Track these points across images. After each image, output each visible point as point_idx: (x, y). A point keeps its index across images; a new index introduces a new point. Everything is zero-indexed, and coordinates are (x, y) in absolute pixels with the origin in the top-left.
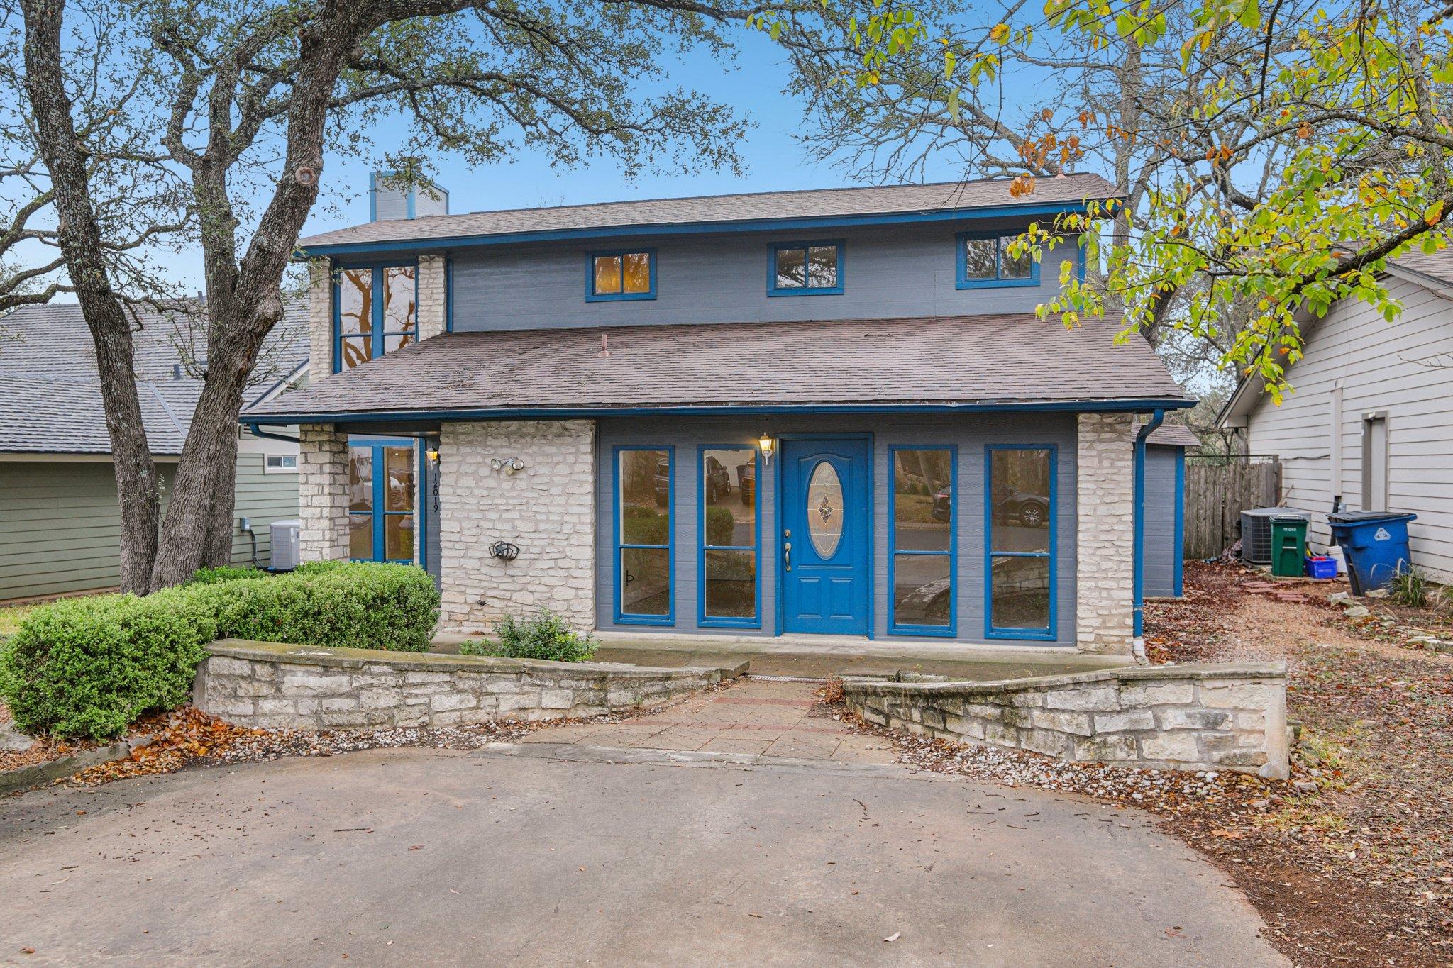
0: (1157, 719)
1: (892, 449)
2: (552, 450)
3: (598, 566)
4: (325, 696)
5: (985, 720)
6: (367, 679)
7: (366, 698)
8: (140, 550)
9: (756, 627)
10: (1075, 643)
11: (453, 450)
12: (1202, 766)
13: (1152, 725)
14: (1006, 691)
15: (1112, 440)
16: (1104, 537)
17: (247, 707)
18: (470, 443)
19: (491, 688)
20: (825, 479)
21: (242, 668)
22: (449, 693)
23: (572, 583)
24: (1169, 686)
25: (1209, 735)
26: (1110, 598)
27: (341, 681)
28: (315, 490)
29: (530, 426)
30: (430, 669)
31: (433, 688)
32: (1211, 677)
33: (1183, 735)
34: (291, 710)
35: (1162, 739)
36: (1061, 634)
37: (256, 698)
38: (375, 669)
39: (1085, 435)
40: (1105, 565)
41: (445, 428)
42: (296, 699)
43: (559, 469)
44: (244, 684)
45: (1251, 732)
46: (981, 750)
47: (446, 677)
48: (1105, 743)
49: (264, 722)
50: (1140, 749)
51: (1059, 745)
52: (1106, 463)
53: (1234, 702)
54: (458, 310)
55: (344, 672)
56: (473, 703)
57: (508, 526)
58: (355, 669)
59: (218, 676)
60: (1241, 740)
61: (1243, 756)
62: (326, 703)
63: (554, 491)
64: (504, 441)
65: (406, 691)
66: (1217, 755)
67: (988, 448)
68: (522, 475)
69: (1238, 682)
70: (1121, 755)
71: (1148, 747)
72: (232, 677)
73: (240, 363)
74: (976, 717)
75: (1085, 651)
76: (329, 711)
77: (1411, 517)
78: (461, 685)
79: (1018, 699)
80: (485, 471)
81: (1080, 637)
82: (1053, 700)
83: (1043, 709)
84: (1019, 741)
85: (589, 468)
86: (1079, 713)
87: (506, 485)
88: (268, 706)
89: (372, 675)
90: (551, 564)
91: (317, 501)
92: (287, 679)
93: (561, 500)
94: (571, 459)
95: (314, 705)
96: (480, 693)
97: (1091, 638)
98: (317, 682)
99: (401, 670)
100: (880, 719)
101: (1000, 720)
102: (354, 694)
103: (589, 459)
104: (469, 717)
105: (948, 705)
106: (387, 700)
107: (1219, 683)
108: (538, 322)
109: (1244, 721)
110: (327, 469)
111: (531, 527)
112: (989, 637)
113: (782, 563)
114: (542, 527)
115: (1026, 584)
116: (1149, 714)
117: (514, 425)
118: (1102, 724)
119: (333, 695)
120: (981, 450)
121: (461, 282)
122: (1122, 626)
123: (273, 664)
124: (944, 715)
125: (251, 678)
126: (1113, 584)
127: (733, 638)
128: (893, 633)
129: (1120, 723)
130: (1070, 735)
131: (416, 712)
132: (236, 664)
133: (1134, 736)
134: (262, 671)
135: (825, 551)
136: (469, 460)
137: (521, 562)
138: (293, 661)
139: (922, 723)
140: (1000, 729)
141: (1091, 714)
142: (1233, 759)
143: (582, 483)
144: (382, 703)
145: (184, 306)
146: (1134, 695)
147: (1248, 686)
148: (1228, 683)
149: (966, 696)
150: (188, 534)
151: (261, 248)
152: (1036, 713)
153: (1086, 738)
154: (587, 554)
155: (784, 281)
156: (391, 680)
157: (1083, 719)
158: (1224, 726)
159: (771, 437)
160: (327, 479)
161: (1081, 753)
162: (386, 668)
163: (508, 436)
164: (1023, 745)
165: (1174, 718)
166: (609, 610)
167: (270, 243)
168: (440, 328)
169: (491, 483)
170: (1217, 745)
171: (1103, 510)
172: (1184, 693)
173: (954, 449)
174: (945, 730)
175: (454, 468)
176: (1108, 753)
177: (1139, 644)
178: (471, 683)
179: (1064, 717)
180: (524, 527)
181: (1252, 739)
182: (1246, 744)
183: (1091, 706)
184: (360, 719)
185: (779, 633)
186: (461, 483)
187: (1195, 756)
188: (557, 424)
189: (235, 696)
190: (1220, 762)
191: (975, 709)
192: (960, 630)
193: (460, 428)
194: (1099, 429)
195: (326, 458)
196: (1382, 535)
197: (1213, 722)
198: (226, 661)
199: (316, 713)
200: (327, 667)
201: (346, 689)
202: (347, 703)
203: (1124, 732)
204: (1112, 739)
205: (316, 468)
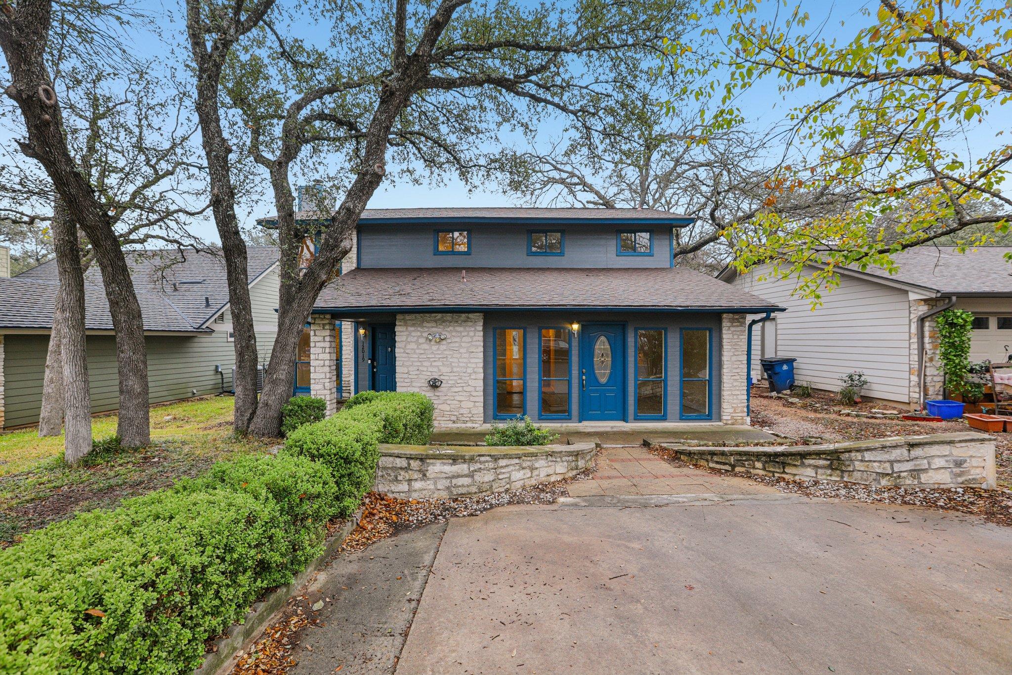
0: (929, 463)
1: (636, 330)
2: (461, 329)
3: (484, 391)
4: (454, 477)
5: (816, 467)
6: (478, 466)
7: (478, 477)
9: (569, 418)
10: (720, 420)
11: (404, 329)
12: (952, 485)
13: (927, 467)
14: (836, 452)
15: (737, 326)
16: (735, 371)
17: (404, 487)
18: (413, 325)
19: (537, 465)
20: (602, 345)
21: (401, 463)
22: (519, 470)
23: (472, 399)
24: (936, 447)
25: (957, 470)
26: (737, 399)
27: (462, 468)
28: (320, 350)
29: (448, 316)
30: (510, 457)
31: (512, 468)
32: (960, 441)
33: (943, 471)
34: (432, 487)
35: (931, 473)
36: (714, 416)
37: (410, 481)
38: (482, 459)
39: (725, 324)
40: (735, 384)
41: (399, 317)
42: (436, 480)
43: (464, 339)
44: (402, 473)
45: (977, 467)
46: (816, 483)
47: (517, 461)
48: (899, 477)
49: (415, 495)
50: (919, 478)
51: (871, 479)
52: (735, 337)
53: (971, 453)
54: (364, 257)
55: (465, 461)
56: (529, 475)
57: (435, 369)
58: (472, 459)
59: (385, 468)
60: (972, 472)
61: (973, 479)
62: (454, 481)
63: (462, 350)
64: (434, 324)
65: (498, 471)
66: (960, 480)
67: (681, 329)
68: (444, 342)
69: (973, 444)
70: (908, 482)
71: (924, 477)
72: (394, 469)
73: (324, 277)
74: (810, 466)
75: (726, 424)
76: (456, 486)
77: (795, 360)
78: (524, 465)
79: (843, 457)
80: (422, 340)
81: (724, 418)
82: (868, 456)
83: (862, 461)
84: (842, 477)
85: (481, 339)
86: (885, 462)
87: (434, 348)
88: (417, 485)
89: (481, 463)
90: (460, 389)
91: (321, 356)
92: (430, 468)
93: (467, 355)
94: (472, 334)
95: (447, 483)
96: (532, 469)
97: (729, 418)
98: (449, 469)
99: (495, 458)
101: (830, 467)
102: (471, 475)
103: (481, 334)
104: (528, 483)
105: (789, 460)
106: (489, 477)
107: (963, 444)
108: (408, 264)
109: (975, 462)
110: (328, 339)
111: (449, 370)
112: (682, 419)
113: (582, 385)
114: (455, 370)
116: (925, 461)
117: (439, 316)
118: (897, 467)
119: (459, 476)
120: (678, 330)
121: (364, 243)
122: (743, 412)
123: (421, 460)
124: (784, 465)
125: (407, 469)
126: (738, 393)
127: (559, 425)
128: (637, 419)
129: (909, 466)
130: (877, 473)
131: (503, 483)
132: (398, 460)
133: (916, 473)
134: (415, 464)
135: (604, 380)
136: (413, 334)
137: (444, 388)
138: (435, 457)
139: (764, 469)
140: (829, 472)
141: (891, 462)
142: (969, 481)
143: (477, 347)
144: (486, 479)
146: (917, 452)
147: (978, 445)
148: (968, 444)
149: (803, 456)
150: (283, 377)
151: (348, 210)
152: (857, 463)
153: (888, 474)
154: (481, 383)
155: (534, 249)
156: (491, 465)
157: (888, 465)
158: (965, 465)
159: (578, 322)
160: (327, 345)
161: (884, 482)
162: (488, 458)
163: (436, 321)
164: (845, 479)
165: (938, 463)
166: (491, 412)
167: (355, 206)
168: (354, 266)
169: (426, 346)
170: (960, 475)
171: (734, 358)
172: (945, 450)
173: (666, 330)
174: (784, 472)
175: (404, 338)
176: (902, 481)
177: (748, 419)
178: (529, 463)
179: (875, 464)
180: (444, 370)
181: (978, 471)
182: (975, 473)
183: (892, 458)
184: (474, 489)
185: (580, 422)
186: (408, 347)
187: (949, 480)
188: (463, 315)
189: (396, 480)
190: (962, 483)
191: (807, 462)
192: (668, 417)
193: (408, 317)
194: (732, 321)
195: (327, 333)
196: (785, 367)
197: (959, 464)
198: (391, 459)
199: (448, 488)
200: (455, 459)
201: (466, 472)
202: (466, 481)
203: (910, 471)
204: (903, 474)
205: (321, 339)
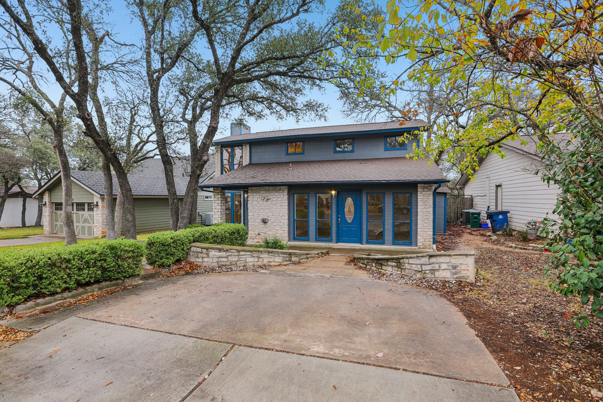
0: (439, 266)
1: (367, 194)
2: (277, 194)
3: (289, 225)
4: (220, 257)
5: (392, 266)
6: (230, 253)
7: (230, 258)
8: (175, 220)
9: (331, 241)
10: (417, 246)
11: (251, 194)
12: (451, 279)
13: (438, 268)
14: (398, 259)
15: (427, 191)
16: (425, 217)
17: (200, 260)
18: (256, 192)
19: (262, 256)
20: (349, 201)
21: (199, 250)
22: (251, 257)
23: (282, 229)
24: (443, 258)
25: (454, 271)
26: (427, 234)
27: (223, 254)
28: (217, 205)
29: (271, 188)
30: (246, 251)
31: (247, 256)
32: (454, 255)
33: (446, 271)
34: (211, 261)
35: (441, 272)
36: (413, 243)
37: (203, 258)
38: (232, 251)
39: (420, 190)
40: (425, 225)
41: (249, 188)
42: (213, 258)
43: (279, 199)
44: (200, 254)
45: (465, 270)
46: (391, 274)
47: (250, 253)
48: (425, 273)
49: (205, 264)
50: (435, 274)
51: (413, 273)
52: (425, 197)
53: (461, 262)
54: (253, 158)
55: (224, 251)
56: (257, 260)
57: (265, 214)
58: (227, 251)
59: (193, 252)
60: (462, 272)
61: (463, 276)
62: (220, 259)
63: (278, 205)
64: (264, 192)
65: (240, 257)
66: (455, 276)
67: (393, 193)
68: (269, 201)
69: (462, 257)
70: (429, 276)
71: (437, 274)
72: (197, 252)
73: (198, 172)
74: (390, 265)
75: (420, 248)
76: (220, 261)
77: (509, 212)
78: (254, 255)
79: (402, 261)
80: (260, 200)
81: (418, 244)
82: (411, 261)
83: (408, 263)
84: (402, 272)
85: (287, 199)
86: (418, 265)
87: (265, 203)
88: (206, 260)
89: (231, 252)
90: (277, 224)
91: (217, 207)
92: (210, 253)
93: (280, 207)
94: (282, 196)
95: (217, 260)
96: (258, 258)
97: (421, 244)
98: (218, 254)
99: (239, 251)
100: (364, 266)
101: (396, 266)
102: (227, 257)
103: (287, 196)
104: (256, 264)
105: (383, 262)
106: (235, 259)
107: (456, 257)
108: (273, 160)
109: (463, 267)
110: (220, 199)
111: (272, 214)
112: (394, 244)
113: (338, 224)
114: (274, 214)
115: (403, 230)
116: (437, 265)
117: (267, 188)
118: (424, 268)
119: (222, 257)
120: (391, 194)
121: (253, 150)
122: (430, 241)
123: (207, 249)
124: (381, 265)
125: (201, 252)
126: (427, 230)
127: (325, 244)
128: (368, 243)
129: (429, 267)
130: (415, 271)
131: (242, 262)
132: (198, 249)
133: (433, 271)
134: (204, 251)
135: (350, 221)
136: (256, 197)
137: (269, 223)
138: (212, 248)
139: (375, 267)
140: (397, 269)
141: (421, 265)
142: (460, 277)
143: (285, 203)
144: (234, 260)
145: (185, 158)
146: (433, 260)
147: (464, 257)
148: (459, 257)
149: (388, 260)
150: (186, 216)
151: (204, 143)
152: (406, 265)
153: (420, 271)
154: (286, 222)
155: (338, 149)
156: (236, 254)
157: (419, 266)
158: (457, 269)
159: (335, 190)
160: (220, 202)
161: (419, 275)
162: (235, 251)
163: (265, 190)
164: (403, 273)
165: (444, 266)
166: (292, 236)
167: (206, 141)
168: (248, 162)
169: (261, 203)
170: (456, 273)
171: (424, 210)
172: (447, 259)
173: (384, 193)
174: (382, 269)
175: (252, 199)
176: (426, 276)
177: (434, 246)
178: (256, 255)
179: (414, 266)
180: (270, 214)
181: (465, 272)
182: (464, 273)
183: (421, 263)
184: (228, 263)
185: (337, 243)
186: (254, 203)
187: (450, 276)
188: (278, 187)
189: (197, 257)
190: (456, 278)
191: (390, 263)
192: (386, 242)
193: (253, 188)
194: (423, 188)
195: (219, 196)
196: (501, 217)
197: (454, 267)
198: (195, 248)
199: (217, 262)
200: (220, 250)
201: (225, 256)
202: (225, 260)
203: (430, 270)
204: (427, 272)
205: (217, 199)
